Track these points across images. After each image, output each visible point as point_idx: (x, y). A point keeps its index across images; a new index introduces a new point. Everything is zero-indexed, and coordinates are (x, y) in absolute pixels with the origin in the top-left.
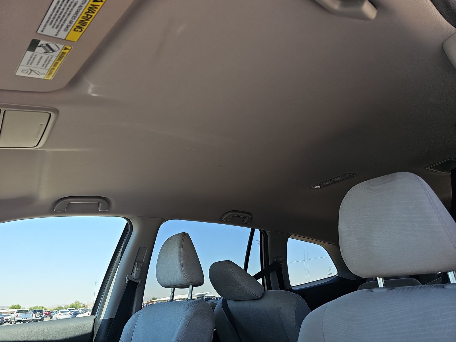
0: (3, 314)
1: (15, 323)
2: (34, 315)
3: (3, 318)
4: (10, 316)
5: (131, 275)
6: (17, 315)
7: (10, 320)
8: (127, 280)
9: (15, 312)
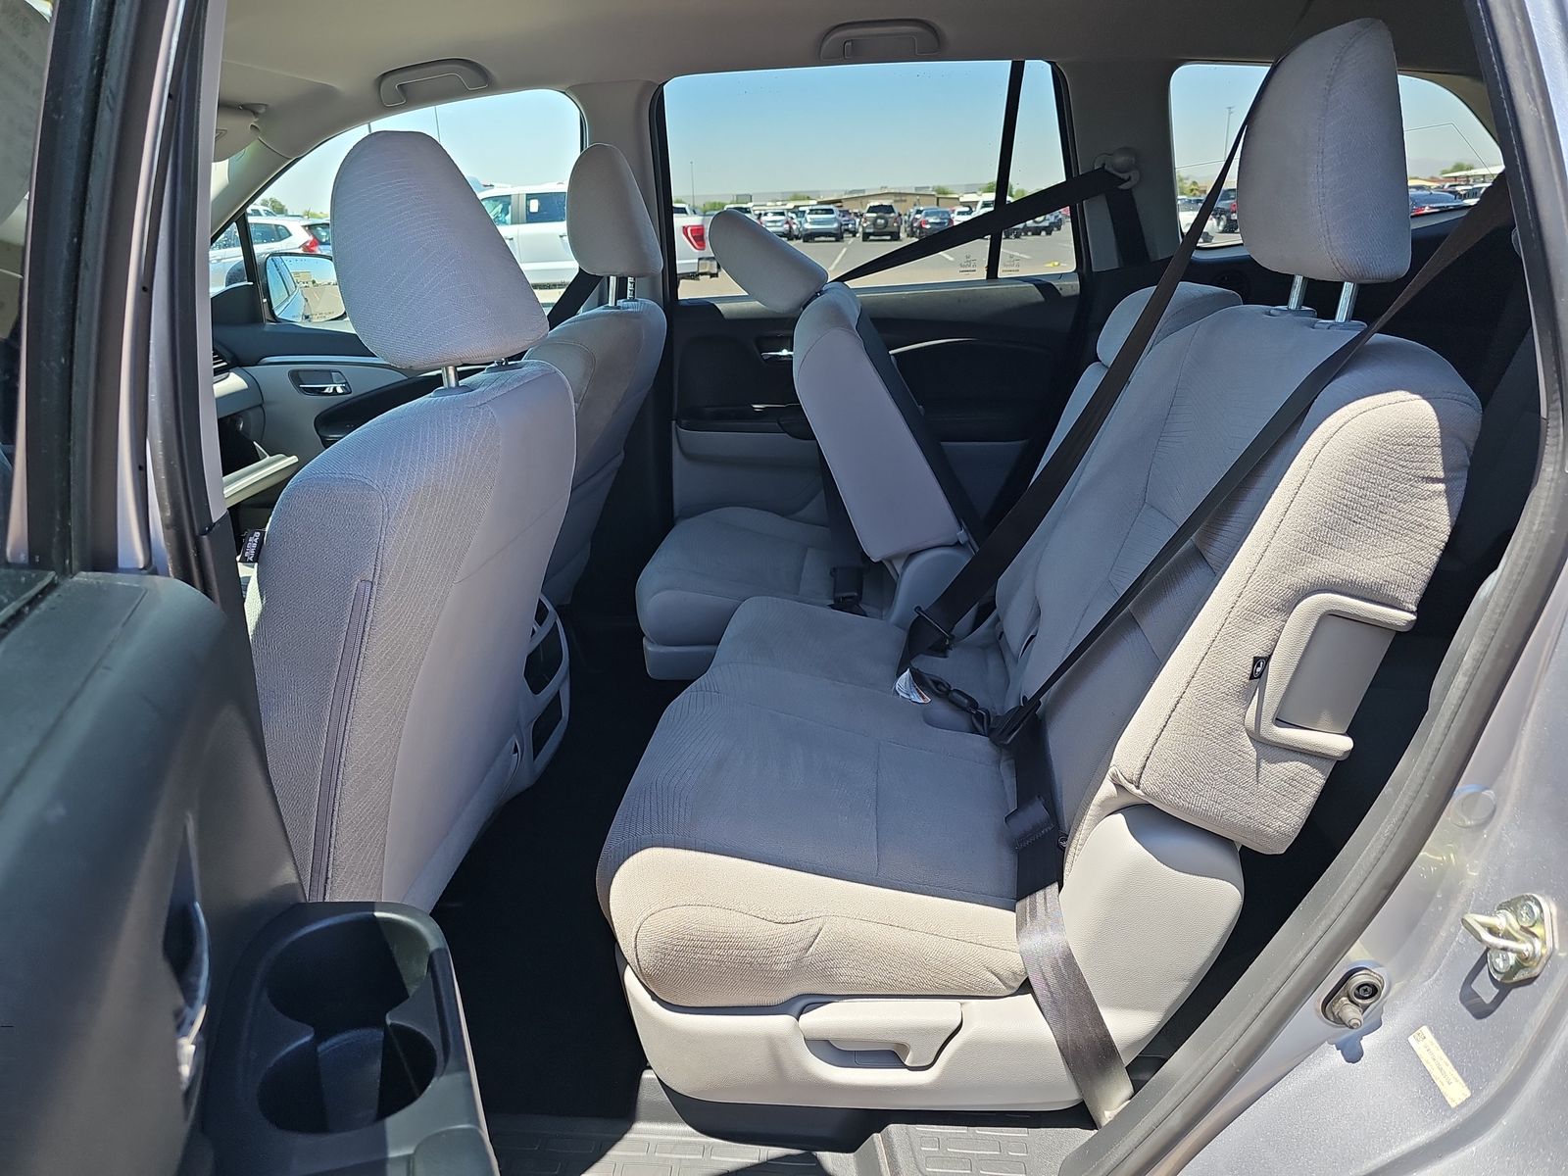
9: (980, 205)
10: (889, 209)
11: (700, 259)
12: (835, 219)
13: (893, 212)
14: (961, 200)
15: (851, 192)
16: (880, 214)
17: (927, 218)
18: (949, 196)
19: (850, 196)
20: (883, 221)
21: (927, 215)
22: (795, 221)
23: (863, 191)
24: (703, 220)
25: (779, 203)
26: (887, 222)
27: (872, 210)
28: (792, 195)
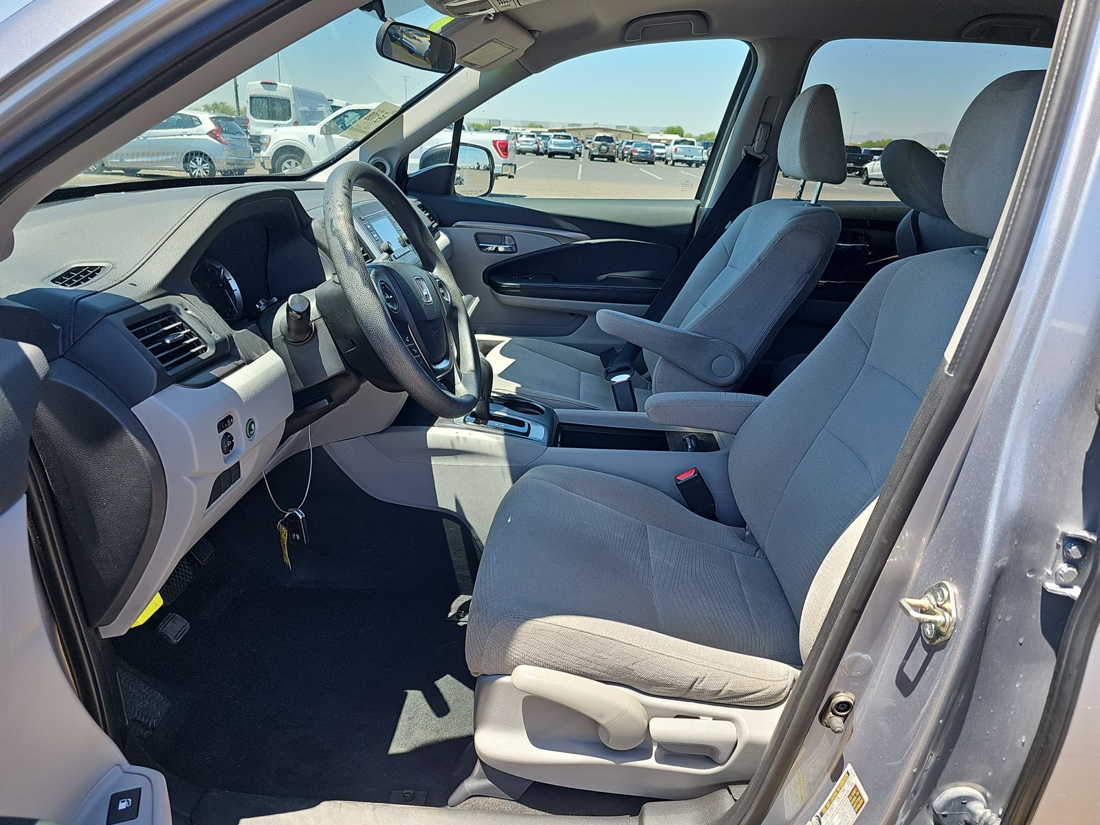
0: (653, 144)
1: (673, 165)
2: (705, 151)
3: (652, 152)
4: (663, 148)
5: (752, 145)
6: (676, 149)
7: (664, 156)
8: (743, 154)
9: (673, 142)
10: (610, 140)
11: (504, 164)
12: (572, 144)
13: (613, 141)
14: (649, 137)
15: (572, 125)
16: (603, 142)
17: (636, 148)
18: (640, 134)
19: (572, 128)
20: (606, 148)
21: (636, 146)
22: (541, 142)
23: (580, 125)
24: (508, 137)
25: (520, 129)
26: (608, 149)
27: (598, 139)
28: (529, 124)
